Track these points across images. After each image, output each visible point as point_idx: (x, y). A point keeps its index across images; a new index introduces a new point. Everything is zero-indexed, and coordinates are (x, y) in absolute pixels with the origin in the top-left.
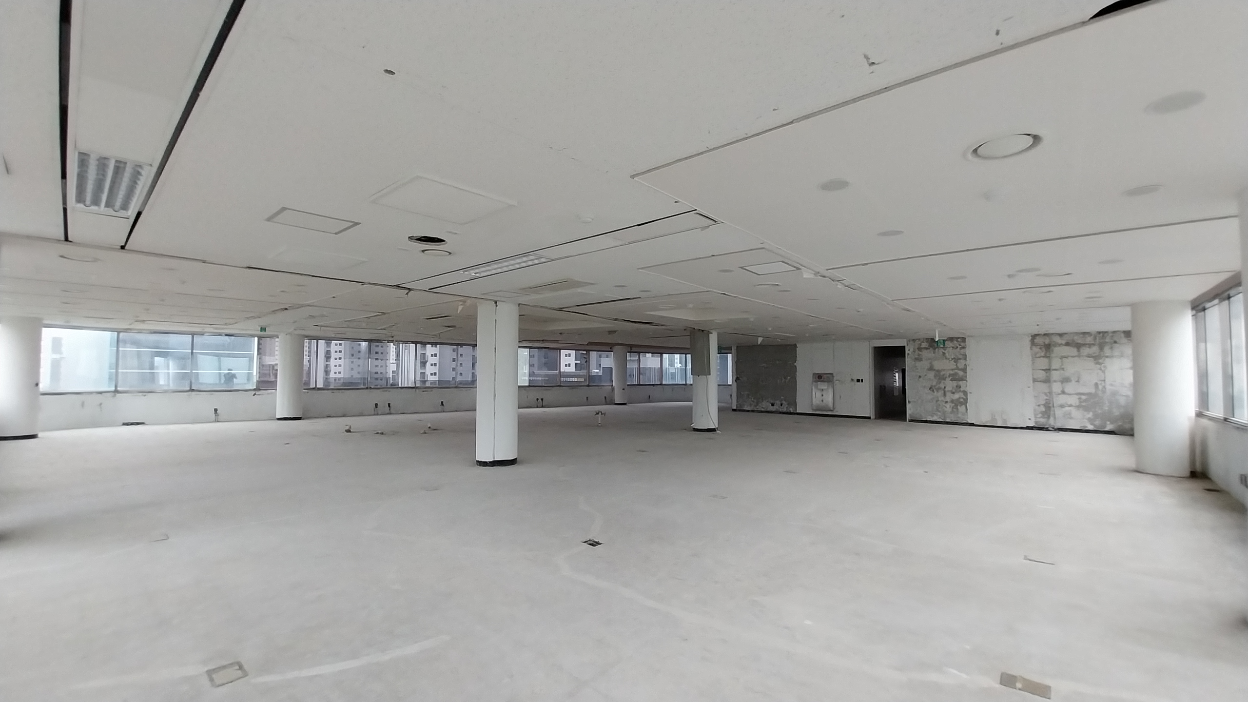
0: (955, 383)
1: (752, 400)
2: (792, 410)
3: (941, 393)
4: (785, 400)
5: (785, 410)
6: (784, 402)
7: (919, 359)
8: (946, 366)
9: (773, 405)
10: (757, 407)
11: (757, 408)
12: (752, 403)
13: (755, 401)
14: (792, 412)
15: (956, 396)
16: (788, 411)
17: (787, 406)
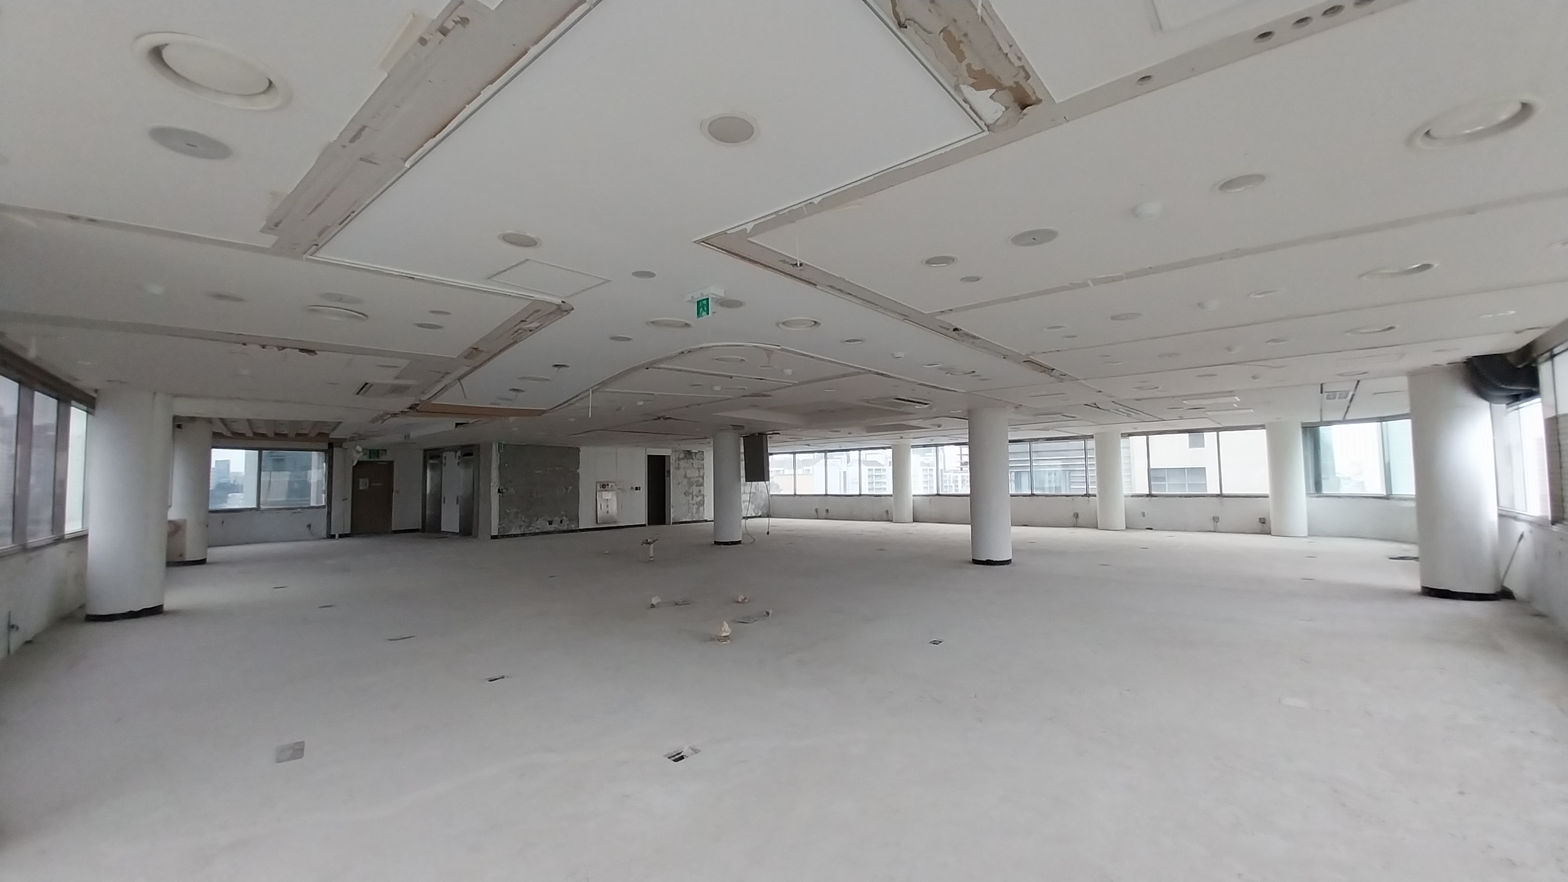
0: (698, 488)
1: (523, 519)
2: (573, 527)
3: (691, 496)
4: (566, 516)
5: (565, 528)
6: (564, 518)
7: (678, 468)
8: (692, 473)
9: (550, 523)
10: (530, 528)
11: (530, 531)
12: (522, 523)
13: (527, 520)
14: (574, 529)
15: (699, 499)
16: (570, 529)
17: (568, 522)
